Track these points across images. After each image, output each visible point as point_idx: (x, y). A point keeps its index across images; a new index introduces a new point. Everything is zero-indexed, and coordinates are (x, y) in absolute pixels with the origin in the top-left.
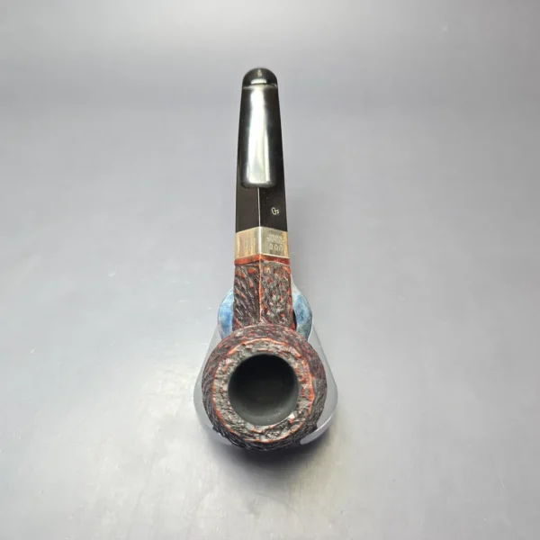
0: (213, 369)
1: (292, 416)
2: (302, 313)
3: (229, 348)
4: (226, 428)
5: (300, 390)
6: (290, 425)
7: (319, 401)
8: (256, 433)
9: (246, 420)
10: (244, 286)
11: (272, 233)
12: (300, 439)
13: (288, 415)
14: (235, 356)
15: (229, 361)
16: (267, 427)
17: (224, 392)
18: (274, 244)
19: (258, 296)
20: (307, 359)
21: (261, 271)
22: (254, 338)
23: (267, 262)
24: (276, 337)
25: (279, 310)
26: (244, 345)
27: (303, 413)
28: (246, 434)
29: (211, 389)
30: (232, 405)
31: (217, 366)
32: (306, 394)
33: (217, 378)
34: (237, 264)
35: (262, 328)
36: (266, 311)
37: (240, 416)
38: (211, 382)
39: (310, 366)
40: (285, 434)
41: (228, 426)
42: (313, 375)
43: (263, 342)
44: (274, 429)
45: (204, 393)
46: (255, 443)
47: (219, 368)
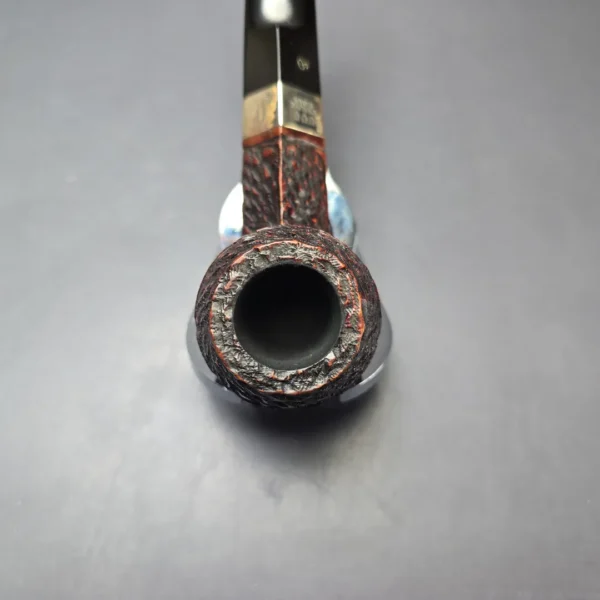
0: (209, 288)
1: (331, 356)
2: (341, 223)
3: (234, 257)
4: (232, 374)
5: (344, 316)
6: (328, 369)
7: (370, 335)
8: (277, 381)
9: (262, 363)
10: (257, 178)
11: (299, 95)
12: (341, 392)
13: (326, 353)
14: (244, 267)
15: (234, 275)
16: (293, 372)
17: (227, 320)
18: (301, 113)
19: (278, 190)
20: (355, 273)
21: (282, 152)
22: (272, 239)
23: (291, 139)
24: (306, 239)
25: (308, 212)
26: (258, 250)
27: (347, 351)
28: (261, 383)
29: (207, 318)
30: (239, 340)
31: (216, 283)
32: (352, 323)
33: (216, 300)
34: (247, 145)
35: (284, 228)
36: (289, 211)
37: (252, 356)
38: (208, 306)
39: (358, 282)
40: (320, 383)
41: (234, 370)
42: (363, 296)
43: (286, 246)
44: (305, 375)
45: (198, 325)
46: (274, 395)
47: (220, 286)
